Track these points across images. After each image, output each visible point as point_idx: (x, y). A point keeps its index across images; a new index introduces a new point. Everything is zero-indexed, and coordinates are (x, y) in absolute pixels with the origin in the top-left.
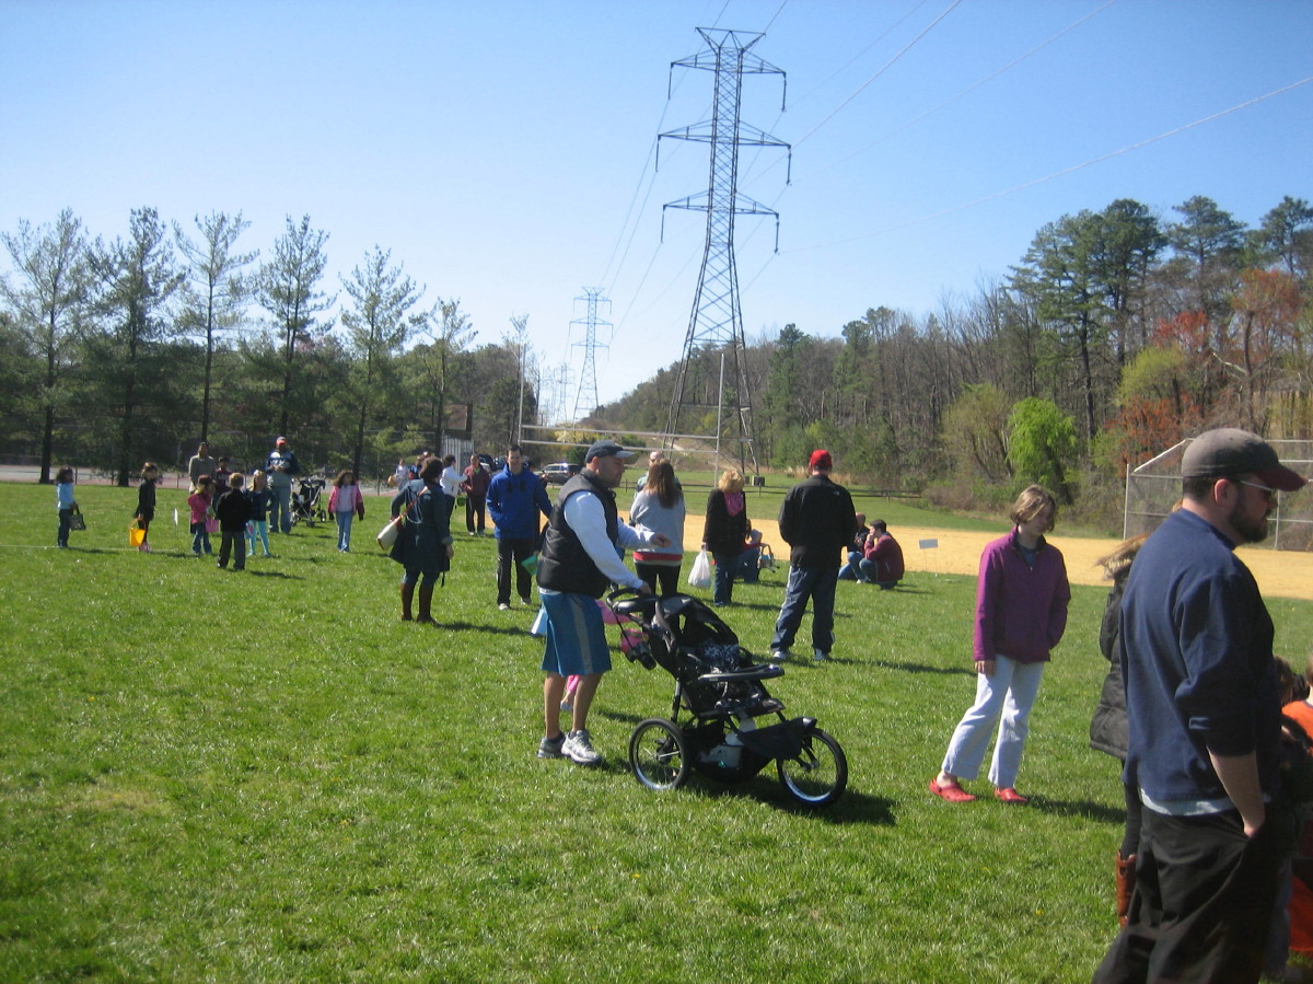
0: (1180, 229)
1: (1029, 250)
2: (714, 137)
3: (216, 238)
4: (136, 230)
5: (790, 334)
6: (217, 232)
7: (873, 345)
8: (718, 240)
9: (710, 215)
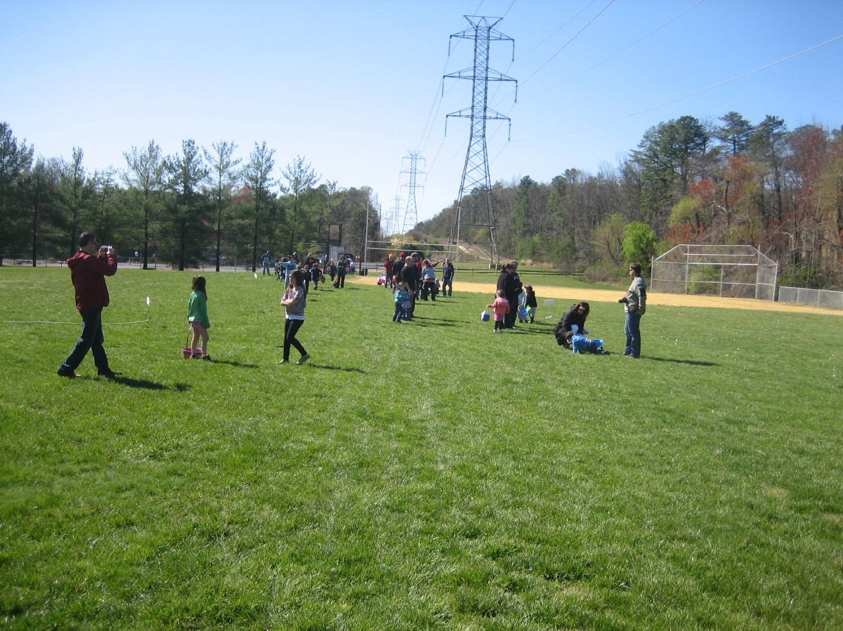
0: (723, 130)
1: (642, 141)
2: (474, 77)
3: (222, 153)
4: (185, 150)
5: (527, 182)
6: (223, 150)
7: (568, 189)
8: (477, 134)
9: (472, 120)
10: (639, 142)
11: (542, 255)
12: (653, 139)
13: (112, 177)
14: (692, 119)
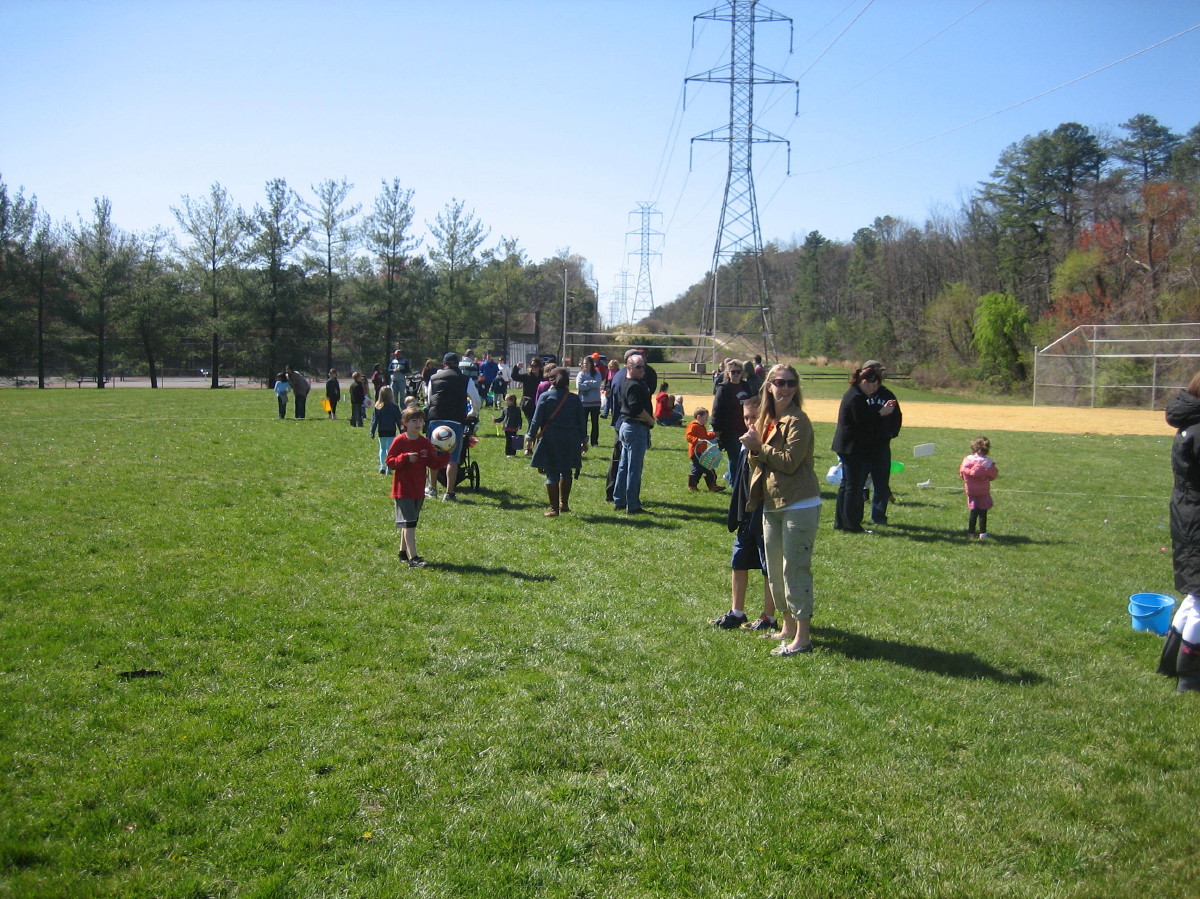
0: (1126, 144)
1: (997, 167)
2: (733, 79)
3: (329, 199)
4: (271, 196)
5: (814, 240)
6: (330, 194)
7: (879, 248)
8: (739, 166)
9: (731, 145)
10: (993, 169)
11: (842, 349)
12: (1014, 163)
13: (160, 243)
14: (1078, 127)
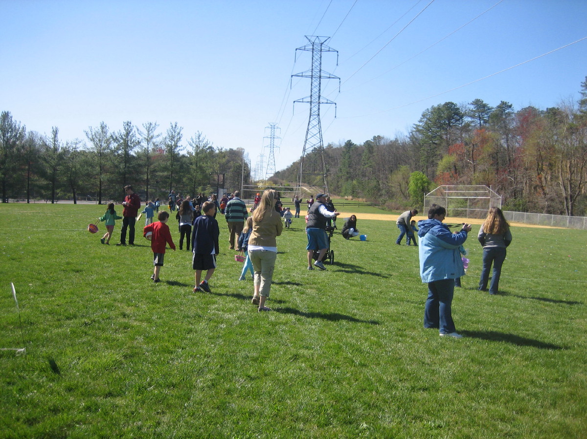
0: (472, 111)
1: (421, 118)
2: (312, 76)
3: (149, 130)
4: (125, 128)
5: (349, 144)
6: (149, 128)
7: (375, 149)
8: (314, 114)
9: (311, 105)
11: (358, 193)
12: (428, 117)
13: (78, 146)
14: (453, 104)
